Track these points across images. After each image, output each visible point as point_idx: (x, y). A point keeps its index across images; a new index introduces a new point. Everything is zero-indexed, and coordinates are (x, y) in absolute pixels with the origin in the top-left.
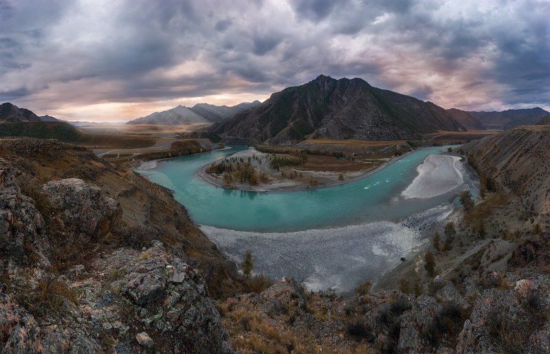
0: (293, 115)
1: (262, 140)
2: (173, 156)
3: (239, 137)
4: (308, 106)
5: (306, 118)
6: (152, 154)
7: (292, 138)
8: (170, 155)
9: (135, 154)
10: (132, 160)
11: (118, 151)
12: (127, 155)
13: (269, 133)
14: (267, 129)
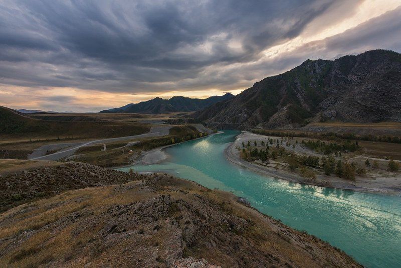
0: (281, 101)
1: (254, 124)
2: (176, 142)
3: (227, 123)
4: (298, 91)
5: (298, 102)
6: (152, 141)
7: (293, 122)
8: (173, 141)
9: (130, 143)
10: (128, 151)
11: (103, 142)
12: (119, 146)
13: (259, 118)
14: (257, 114)
